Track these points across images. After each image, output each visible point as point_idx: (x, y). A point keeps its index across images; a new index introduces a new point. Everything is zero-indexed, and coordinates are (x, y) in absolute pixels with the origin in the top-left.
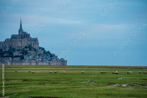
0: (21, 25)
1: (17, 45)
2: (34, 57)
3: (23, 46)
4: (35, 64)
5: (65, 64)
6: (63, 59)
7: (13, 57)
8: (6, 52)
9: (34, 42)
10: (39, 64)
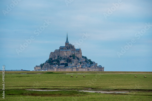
0: (67, 38)
1: (63, 55)
2: (76, 65)
3: (68, 55)
4: (76, 70)
5: (103, 70)
6: (100, 66)
8: (55, 60)
9: (78, 52)
10: (80, 70)
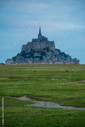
0: (40, 30)
1: (37, 48)
2: (51, 58)
3: (41, 48)
4: (52, 64)
5: (78, 63)
6: (76, 59)
7: (33, 58)
8: (28, 53)
9: (51, 45)
10: (56, 63)
